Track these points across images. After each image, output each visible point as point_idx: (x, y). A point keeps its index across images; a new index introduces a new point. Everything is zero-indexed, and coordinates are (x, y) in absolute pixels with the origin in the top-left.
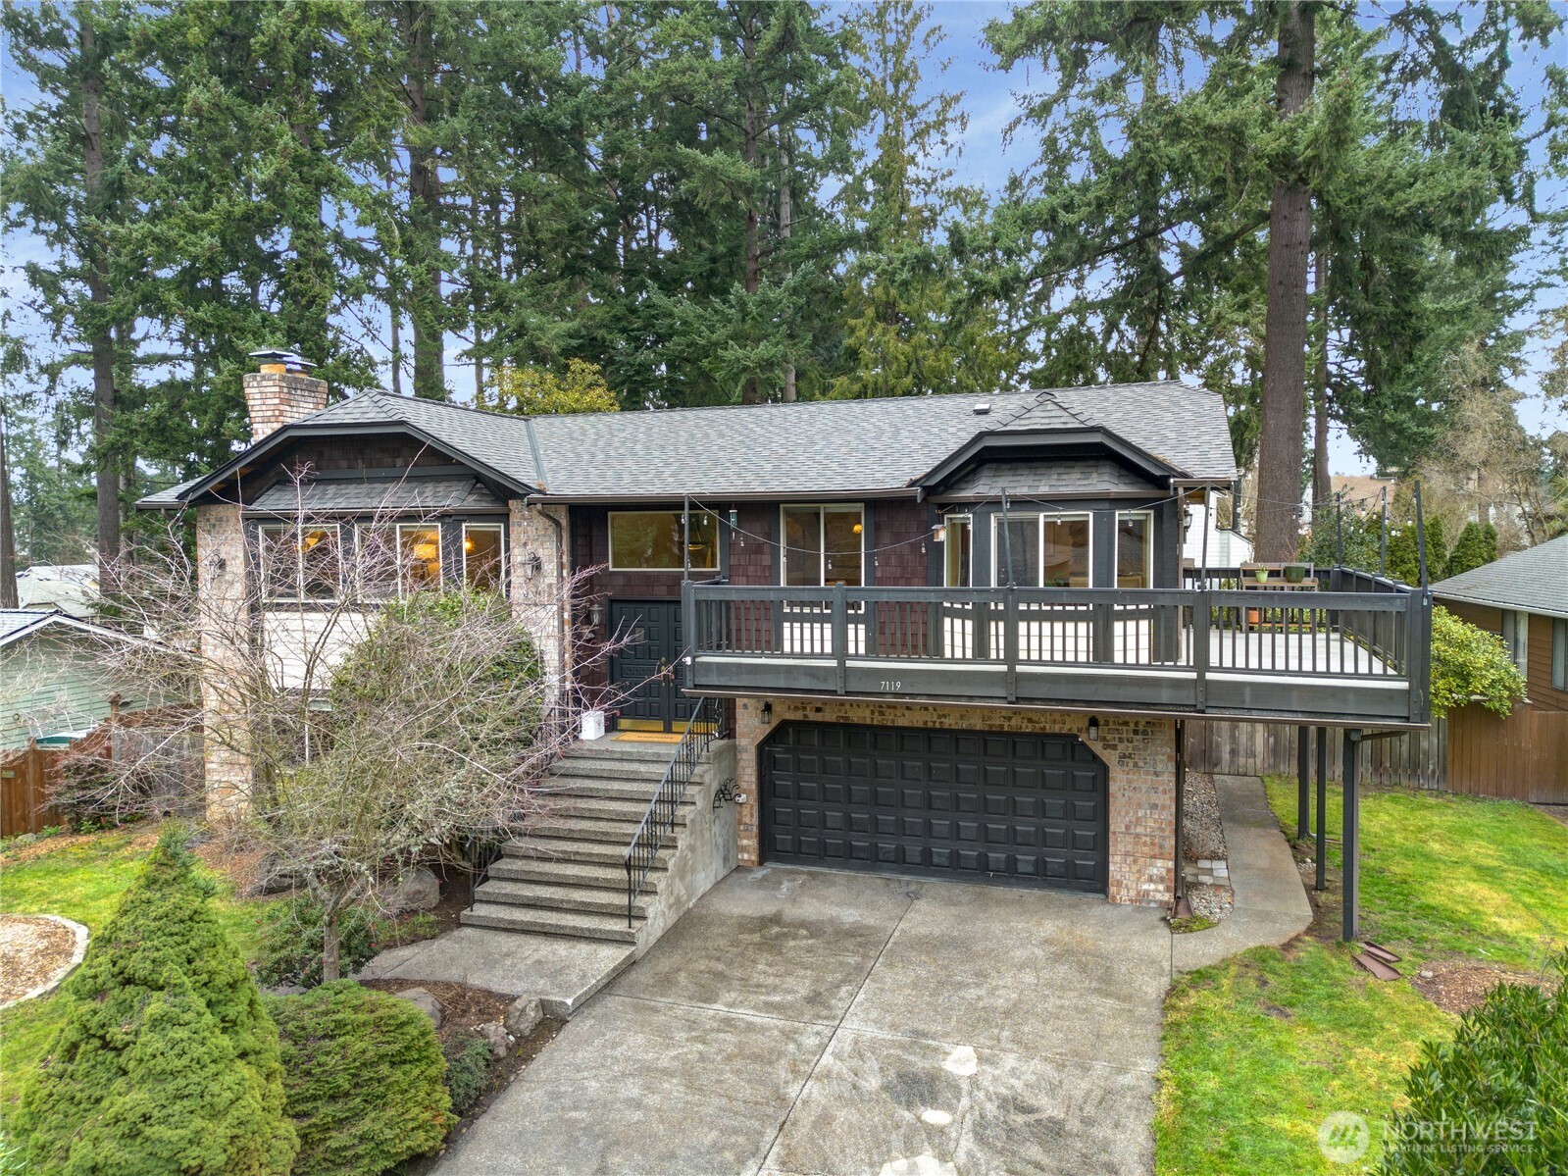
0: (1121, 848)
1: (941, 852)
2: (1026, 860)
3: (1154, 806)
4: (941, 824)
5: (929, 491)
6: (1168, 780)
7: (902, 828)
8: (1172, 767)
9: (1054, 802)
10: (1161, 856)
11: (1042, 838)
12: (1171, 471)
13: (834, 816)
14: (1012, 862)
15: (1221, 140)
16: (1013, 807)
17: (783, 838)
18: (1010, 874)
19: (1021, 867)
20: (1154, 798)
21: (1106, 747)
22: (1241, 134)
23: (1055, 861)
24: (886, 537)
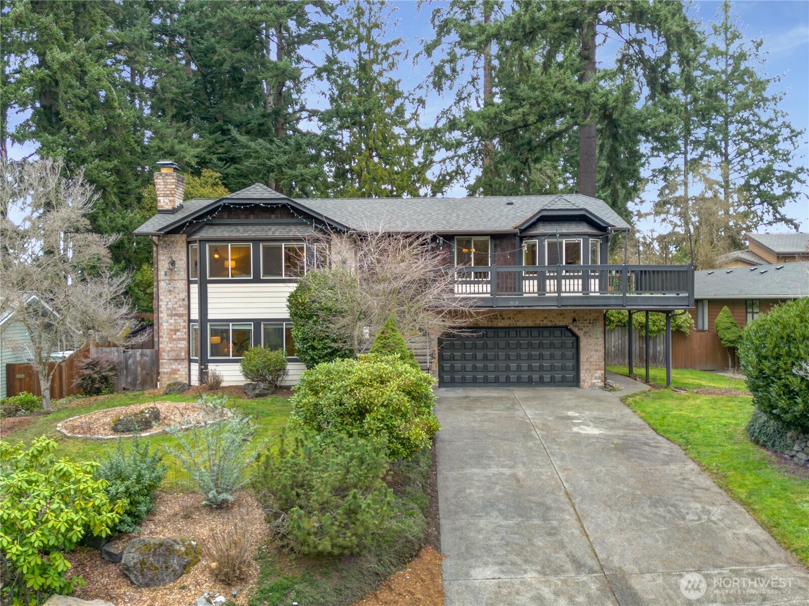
0: (585, 367)
1: (513, 377)
2: (547, 378)
3: (596, 351)
4: (513, 366)
5: (522, 231)
6: (601, 341)
7: (497, 369)
8: (603, 335)
9: (558, 353)
10: (599, 369)
11: (552, 368)
12: (609, 225)
13: (469, 366)
14: (541, 378)
15: (582, 96)
16: (541, 357)
17: (447, 377)
18: (541, 383)
19: (545, 380)
20: (596, 348)
21: (579, 329)
22: (588, 94)
23: (558, 376)
24: (499, 249)
